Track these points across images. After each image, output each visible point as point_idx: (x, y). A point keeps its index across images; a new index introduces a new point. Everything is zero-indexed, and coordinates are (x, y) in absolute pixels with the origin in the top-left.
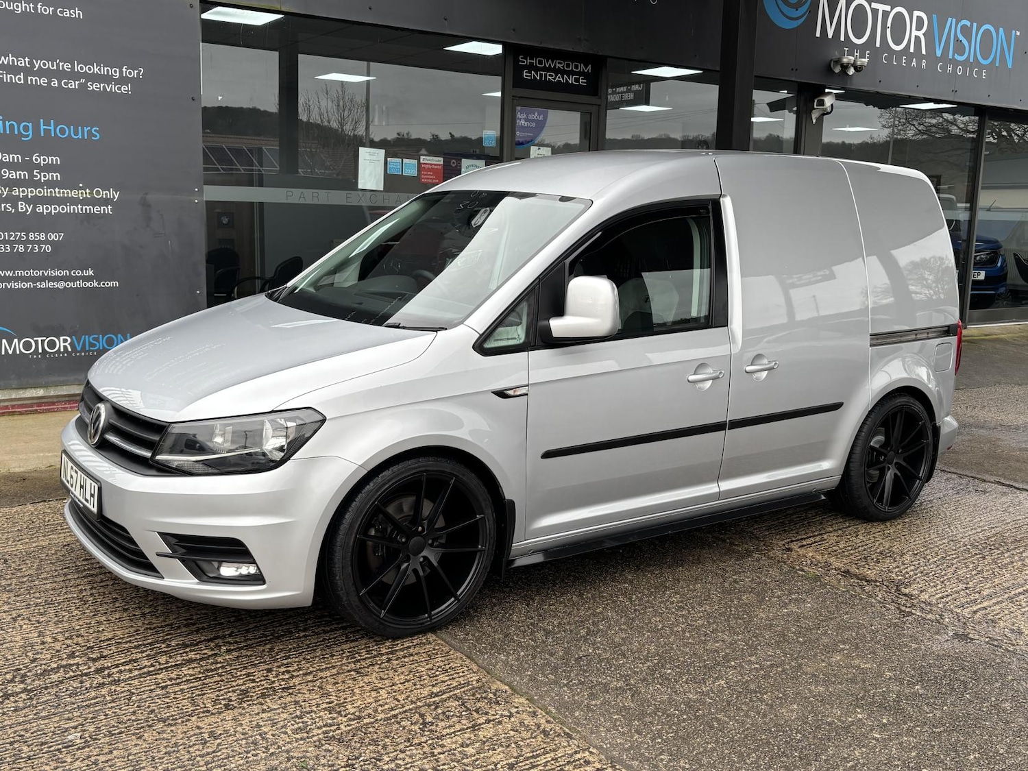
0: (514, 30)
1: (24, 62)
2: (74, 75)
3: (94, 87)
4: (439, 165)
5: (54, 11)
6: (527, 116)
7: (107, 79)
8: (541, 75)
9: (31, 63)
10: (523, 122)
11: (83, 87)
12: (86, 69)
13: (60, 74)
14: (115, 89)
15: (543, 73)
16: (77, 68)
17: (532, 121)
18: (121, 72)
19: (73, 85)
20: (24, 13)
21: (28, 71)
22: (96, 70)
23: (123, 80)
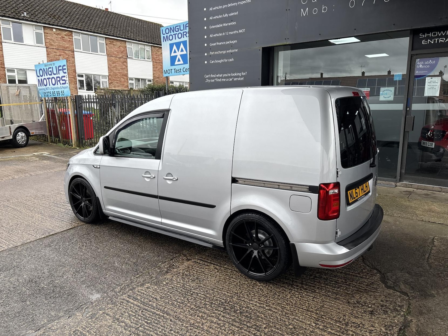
0: (394, 25)
1: (221, 76)
2: (231, 77)
3: (235, 79)
4: (368, 91)
5: (228, 60)
6: (424, 63)
7: (238, 77)
8: (435, 41)
9: (223, 75)
10: (421, 66)
11: (233, 80)
12: (234, 75)
13: (228, 77)
14: (239, 79)
15: (436, 39)
16: (232, 75)
17: (427, 65)
18: (241, 74)
19: (231, 80)
20: (222, 62)
21: (222, 78)
22: (236, 74)
23: (242, 76)
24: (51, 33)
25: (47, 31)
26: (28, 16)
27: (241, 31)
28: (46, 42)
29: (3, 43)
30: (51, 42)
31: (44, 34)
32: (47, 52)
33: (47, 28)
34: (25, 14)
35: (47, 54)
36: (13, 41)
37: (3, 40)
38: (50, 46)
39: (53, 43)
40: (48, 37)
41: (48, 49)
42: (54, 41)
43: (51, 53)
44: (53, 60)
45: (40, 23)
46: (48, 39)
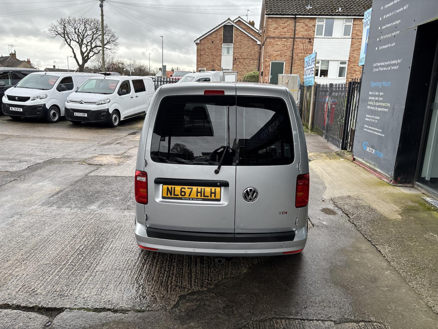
3: (392, 68)
5: (391, 45)
7: (395, 65)
9: (385, 63)
12: (392, 62)
13: (388, 66)
18: (398, 61)
19: (389, 68)
21: (384, 66)
23: (398, 64)
24: (359, 24)
25: (356, 23)
26: (342, 11)
27: (405, 8)
28: (352, 34)
29: (314, 39)
30: (358, 32)
31: (353, 26)
32: (352, 42)
33: (356, 20)
34: (340, 9)
35: (351, 45)
36: (323, 36)
37: (315, 36)
38: (356, 36)
39: (359, 34)
40: (356, 28)
41: (353, 40)
42: (360, 31)
43: (355, 44)
44: (356, 50)
45: (350, 15)
46: (355, 30)
